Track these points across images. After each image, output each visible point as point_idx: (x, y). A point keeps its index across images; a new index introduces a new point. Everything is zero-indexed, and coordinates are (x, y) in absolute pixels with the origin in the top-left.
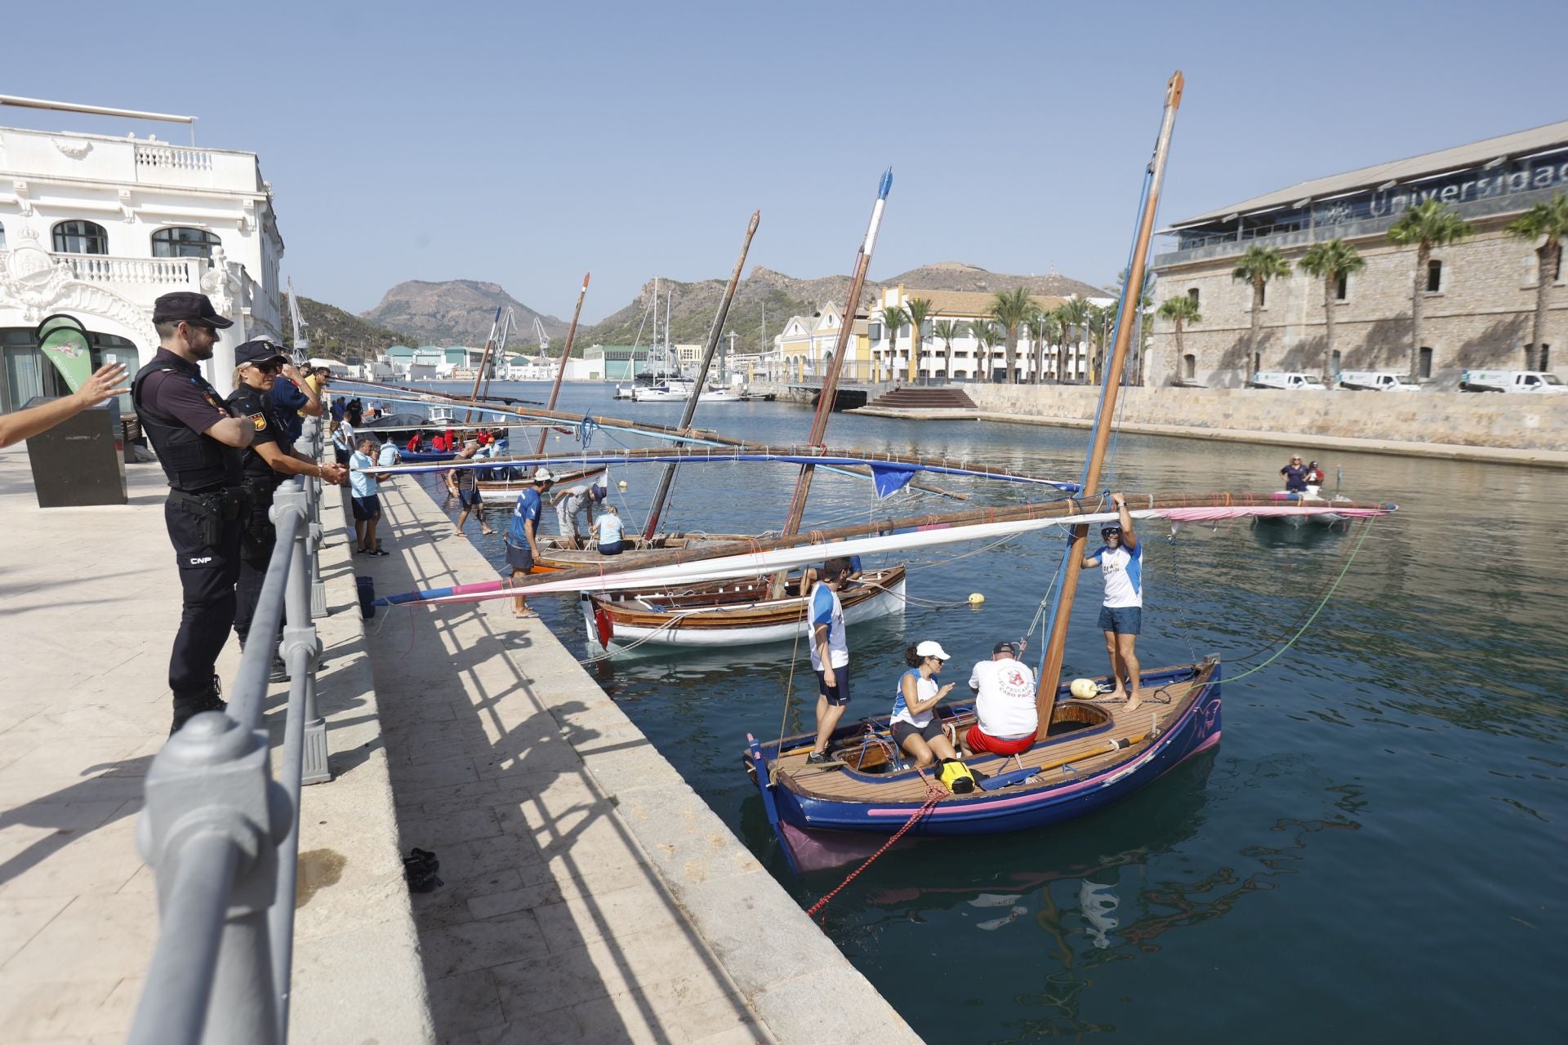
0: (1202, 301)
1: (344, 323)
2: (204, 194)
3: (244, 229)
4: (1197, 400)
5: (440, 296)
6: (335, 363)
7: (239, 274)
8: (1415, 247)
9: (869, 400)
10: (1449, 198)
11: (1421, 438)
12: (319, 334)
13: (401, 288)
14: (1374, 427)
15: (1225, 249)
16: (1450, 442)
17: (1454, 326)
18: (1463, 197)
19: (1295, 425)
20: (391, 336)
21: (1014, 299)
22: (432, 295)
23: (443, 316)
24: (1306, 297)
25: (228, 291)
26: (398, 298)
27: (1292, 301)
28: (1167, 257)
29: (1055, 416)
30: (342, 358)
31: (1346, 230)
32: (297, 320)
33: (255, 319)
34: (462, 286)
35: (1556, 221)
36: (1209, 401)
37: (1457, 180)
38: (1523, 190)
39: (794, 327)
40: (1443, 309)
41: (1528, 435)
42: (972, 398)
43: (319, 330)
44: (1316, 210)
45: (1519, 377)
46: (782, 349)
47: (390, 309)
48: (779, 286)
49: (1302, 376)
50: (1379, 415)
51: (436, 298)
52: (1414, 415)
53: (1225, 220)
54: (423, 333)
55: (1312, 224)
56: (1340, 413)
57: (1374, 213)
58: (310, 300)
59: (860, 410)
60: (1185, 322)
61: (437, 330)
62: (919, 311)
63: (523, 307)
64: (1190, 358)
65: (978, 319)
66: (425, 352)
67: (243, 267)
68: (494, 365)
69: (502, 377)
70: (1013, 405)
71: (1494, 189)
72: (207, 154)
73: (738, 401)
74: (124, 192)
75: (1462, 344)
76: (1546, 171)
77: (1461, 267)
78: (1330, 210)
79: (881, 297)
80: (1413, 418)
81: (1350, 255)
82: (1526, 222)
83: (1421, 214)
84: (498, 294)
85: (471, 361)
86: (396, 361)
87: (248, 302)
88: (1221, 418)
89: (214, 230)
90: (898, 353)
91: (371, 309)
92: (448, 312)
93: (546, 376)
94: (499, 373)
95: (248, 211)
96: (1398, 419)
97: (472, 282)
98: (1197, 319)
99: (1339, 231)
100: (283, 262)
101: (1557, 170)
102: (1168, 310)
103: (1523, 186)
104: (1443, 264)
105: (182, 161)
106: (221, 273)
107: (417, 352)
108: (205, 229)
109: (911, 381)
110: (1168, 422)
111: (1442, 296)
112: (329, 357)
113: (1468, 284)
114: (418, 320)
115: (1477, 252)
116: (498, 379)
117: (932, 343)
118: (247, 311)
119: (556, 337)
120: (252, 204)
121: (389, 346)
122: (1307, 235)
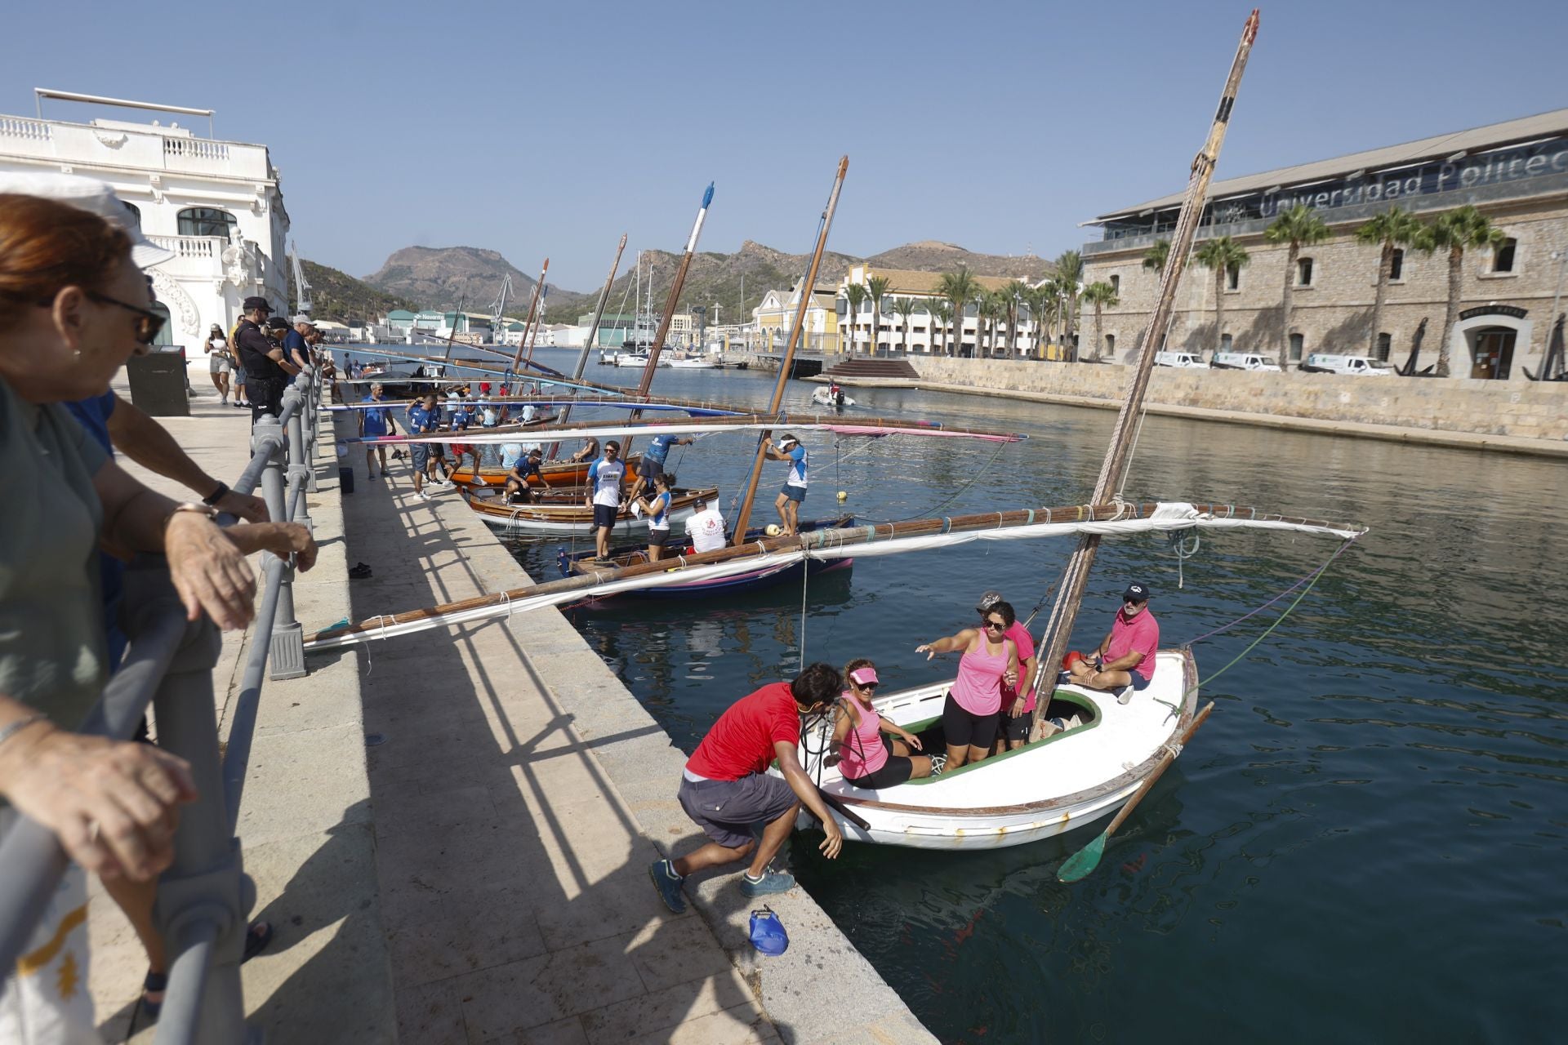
0: (1121, 288)
1: (347, 287)
2: (222, 180)
3: (256, 210)
4: (1098, 375)
5: (441, 262)
6: (338, 325)
7: (254, 251)
8: (1287, 245)
9: (824, 369)
10: (1320, 203)
11: (1266, 411)
12: (322, 296)
13: (403, 254)
14: (1233, 400)
15: (1141, 240)
16: (1287, 414)
17: (1320, 316)
18: (1332, 203)
19: (1173, 398)
20: (393, 300)
21: (958, 280)
22: (433, 261)
23: (444, 282)
24: (1206, 286)
25: (244, 265)
26: (400, 263)
27: (1194, 289)
28: (1093, 246)
29: (984, 386)
30: (345, 320)
31: (1239, 228)
32: (301, 283)
33: (267, 288)
34: (462, 253)
35: (1389, 229)
36: (1108, 375)
37: (1328, 188)
38: (1377, 200)
39: (769, 301)
40: (1313, 301)
41: (1342, 409)
42: (916, 369)
43: (322, 293)
44: (1219, 210)
45: (1351, 361)
46: (759, 321)
47: (391, 273)
48: (769, 260)
49: (1258, 357)
50: (1237, 390)
51: (437, 264)
52: (1262, 390)
53: (1141, 215)
54: (424, 297)
55: (1213, 221)
56: (1208, 388)
57: (1263, 214)
58: (313, 263)
59: (815, 378)
60: (1104, 306)
61: (438, 295)
62: (878, 287)
63: (522, 274)
64: (1110, 338)
65: (932, 297)
66: (425, 317)
67: (257, 244)
68: (492, 330)
69: (500, 342)
70: (950, 376)
71: (1355, 198)
72: (225, 146)
73: (712, 368)
74: (154, 177)
75: (1326, 331)
76: (1394, 184)
77: (1328, 264)
78: (1228, 210)
79: (847, 275)
80: (1261, 393)
81: (1239, 250)
82: (1367, 229)
83: (1291, 217)
84: (498, 261)
85: (470, 326)
86: (397, 325)
87: (260, 274)
88: (1116, 390)
89: (231, 211)
90: (862, 327)
91: (373, 273)
92: (448, 278)
93: (542, 342)
94: (497, 338)
95: (259, 195)
96: (1250, 393)
97: (471, 249)
98: (1115, 303)
99: (1233, 227)
100: (288, 236)
101: (1403, 184)
102: (1089, 295)
103: (1378, 196)
104: (1314, 261)
105: (204, 152)
106: (238, 250)
107: (418, 316)
108: (223, 210)
109: (872, 353)
110: (1074, 393)
111: (1312, 289)
112: (332, 320)
113: (1333, 279)
114: (419, 285)
115: (1340, 252)
116: (495, 344)
117: (892, 318)
118: (260, 281)
119: (553, 304)
120: (263, 189)
121: (391, 310)
122: (1208, 230)
